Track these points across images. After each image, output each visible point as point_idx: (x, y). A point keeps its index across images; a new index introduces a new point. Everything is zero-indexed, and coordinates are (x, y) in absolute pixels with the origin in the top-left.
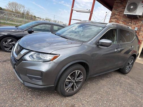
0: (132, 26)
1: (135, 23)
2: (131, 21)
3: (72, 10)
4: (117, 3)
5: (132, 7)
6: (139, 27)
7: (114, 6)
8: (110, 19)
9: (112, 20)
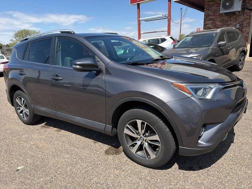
0: (233, 24)
1: (234, 20)
2: (229, 19)
3: (139, 21)
4: (208, 2)
5: (228, 4)
6: (241, 23)
7: (206, 6)
8: (204, 22)
9: (207, 22)
